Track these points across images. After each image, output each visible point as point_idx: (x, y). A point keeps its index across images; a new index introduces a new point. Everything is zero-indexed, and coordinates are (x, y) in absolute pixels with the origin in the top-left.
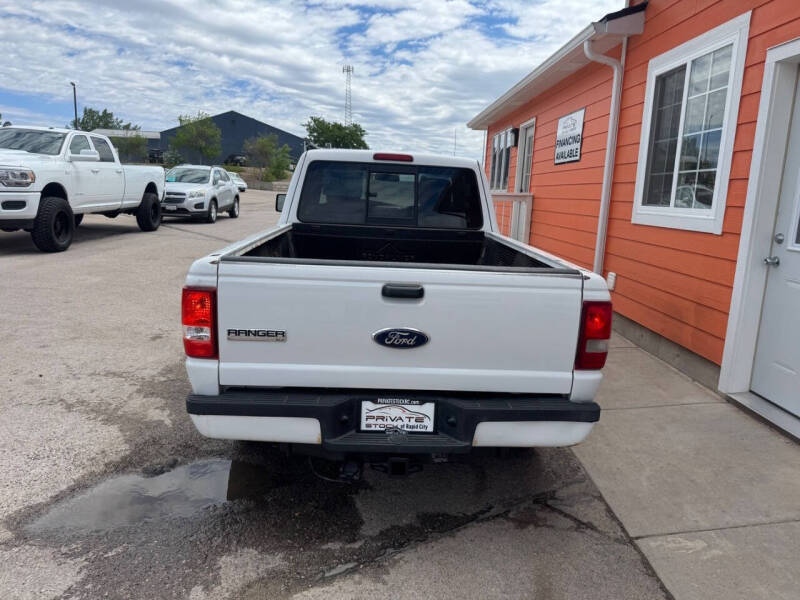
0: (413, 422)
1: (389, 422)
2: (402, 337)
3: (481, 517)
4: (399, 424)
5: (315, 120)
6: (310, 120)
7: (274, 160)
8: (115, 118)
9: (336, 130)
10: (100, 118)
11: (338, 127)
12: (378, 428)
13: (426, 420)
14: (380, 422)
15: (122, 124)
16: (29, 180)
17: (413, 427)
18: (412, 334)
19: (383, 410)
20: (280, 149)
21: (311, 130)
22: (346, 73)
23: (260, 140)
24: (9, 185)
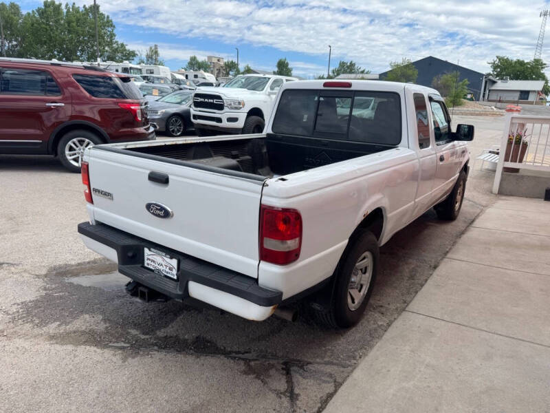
0: (167, 270)
1: (157, 265)
2: (157, 209)
3: (234, 355)
4: (161, 268)
5: (500, 59)
6: (495, 59)
7: (453, 91)
8: (356, 66)
9: (518, 65)
10: (348, 67)
11: (521, 63)
12: (152, 268)
13: (174, 270)
14: (153, 263)
15: (360, 70)
16: (241, 106)
17: (167, 273)
18: (162, 209)
19: (155, 257)
20: (461, 83)
21: (495, 67)
22: (542, 17)
23: (445, 76)
24: (232, 108)
